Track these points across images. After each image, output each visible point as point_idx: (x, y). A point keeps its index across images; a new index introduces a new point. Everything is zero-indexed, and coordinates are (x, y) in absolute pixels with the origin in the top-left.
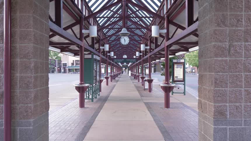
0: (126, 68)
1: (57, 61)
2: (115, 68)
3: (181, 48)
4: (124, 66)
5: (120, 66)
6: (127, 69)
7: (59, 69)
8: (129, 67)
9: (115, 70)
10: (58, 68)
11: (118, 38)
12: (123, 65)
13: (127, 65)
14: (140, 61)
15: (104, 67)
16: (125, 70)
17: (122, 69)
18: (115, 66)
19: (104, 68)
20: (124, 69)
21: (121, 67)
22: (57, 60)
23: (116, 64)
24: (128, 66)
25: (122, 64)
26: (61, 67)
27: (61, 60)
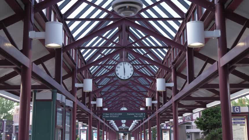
0: (125, 134)
1: (5, 122)
2: (105, 133)
3: (243, 82)
4: (121, 131)
5: (115, 129)
6: (127, 136)
7: (9, 135)
8: (131, 131)
9: (105, 136)
10: (7, 133)
11: (112, 81)
12: (120, 127)
13: (127, 127)
14: (152, 116)
15: (85, 130)
16: (124, 137)
17: (119, 135)
18: (106, 129)
19: (85, 132)
20: (122, 134)
21: (117, 131)
22: (6, 120)
23: (107, 125)
24: (129, 130)
25: (118, 127)
26: (12, 132)
27: (13, 120)
